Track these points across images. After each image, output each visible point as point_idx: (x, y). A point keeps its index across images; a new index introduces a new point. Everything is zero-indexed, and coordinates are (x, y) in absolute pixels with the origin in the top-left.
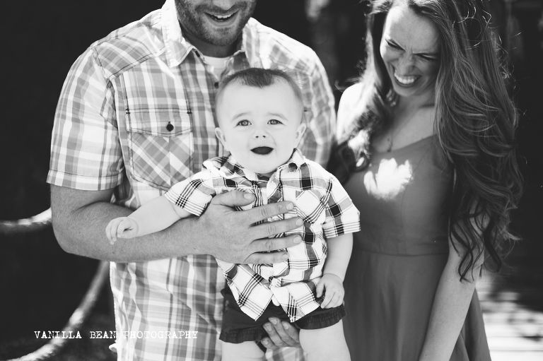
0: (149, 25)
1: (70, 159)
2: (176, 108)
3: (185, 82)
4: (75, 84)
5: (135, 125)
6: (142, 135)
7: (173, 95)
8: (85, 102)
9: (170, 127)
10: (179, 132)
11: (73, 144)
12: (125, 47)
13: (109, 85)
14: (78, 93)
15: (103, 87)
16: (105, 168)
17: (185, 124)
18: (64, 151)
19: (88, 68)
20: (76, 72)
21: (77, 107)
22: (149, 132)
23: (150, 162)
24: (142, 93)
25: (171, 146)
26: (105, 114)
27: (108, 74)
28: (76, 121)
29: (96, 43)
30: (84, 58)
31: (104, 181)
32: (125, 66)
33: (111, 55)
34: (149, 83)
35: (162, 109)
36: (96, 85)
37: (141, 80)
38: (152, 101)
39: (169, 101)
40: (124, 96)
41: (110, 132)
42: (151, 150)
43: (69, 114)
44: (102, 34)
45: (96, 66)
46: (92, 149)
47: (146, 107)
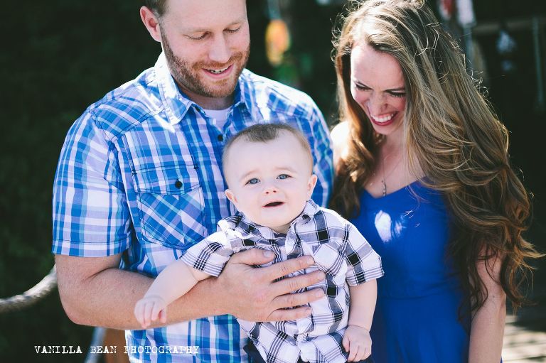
0: (144, 83)
1: (75, 226)
2: (182, 163)
3: (189, 138)
4: (75, 148)
5: (143, 186)
6: (150, 196)
7: (178, 152)
8: (87, 167)
9: (178, 185)
10: (188, 188)
11: (77, 211)
12: (123, 108)
13: (111, 147)
14: (79, 157)
15: (104, 150)
16: (113, 233)
17: (194, 180)
18: (68, 219)
19: (88, 132)
20: (74, 137)
21: (79, 172)
22: (157, 190)
23: (161, 222)
24: (146, 152)
25: (182, 204)
26: (109, 178)
27: (109, 136)
28: (79, 186)
29: (92, 107)
30: (83, 121)
31: (112, 247)
32: (126, 126)
33: (111, 117)
34: (152, 142)
35: (169, 167)
36: (98, 148)
37: (144, 139)
38: (157, 160)
39: (175, 158)
40: (128, 156)
41: (115, 196)
42: (162, 210)
43: (71, 180)
44: (98, 97)
45: (96, 129)
46: (97, 214)
47: (152, 166)
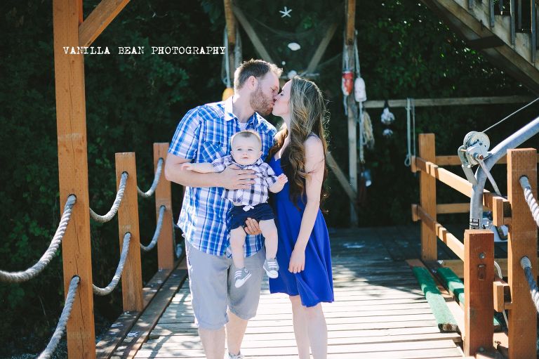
0: (219, 105)
1: (178, 145)
2: (223, 137)
3: (228, 129)
4: (188, 119)
5: (207, 140)
6: (208, 144)
7: (223, 132)
8: (190, 127)
9: (219, 143)
10: (222, 145)
11: (181, 140)
12: (209, 111)
13: (201, 123)
14: (188, 122)
15: (198, 123)
16: (189, 151)
17: (225, 143)
18: (177, 142)
19: (194, 115)
20: (188, 115)
21: (186, 127)
22: (212, 142)
23: (209, 154)
24: (212, 129)
25: (218, 150)
26: (195, 133)
27: (201, 119)
28: (184, 132)
29: (199, 107)
30: (194, 111)
31: (188, 156)
32: (208, 118)
33: (204, 113)
34: (215, 126)
35: (218, 136)
36: (196, 121)
37: (213, 124)
38: (215, 132)
39: (221, 134)
40: (205, 128)
41: (195, 139)
42: (211, 150)
43: (183, 129)
44: (202, 104)
45: (198, 115)
46: (187, 143)
47: (213, 134)
